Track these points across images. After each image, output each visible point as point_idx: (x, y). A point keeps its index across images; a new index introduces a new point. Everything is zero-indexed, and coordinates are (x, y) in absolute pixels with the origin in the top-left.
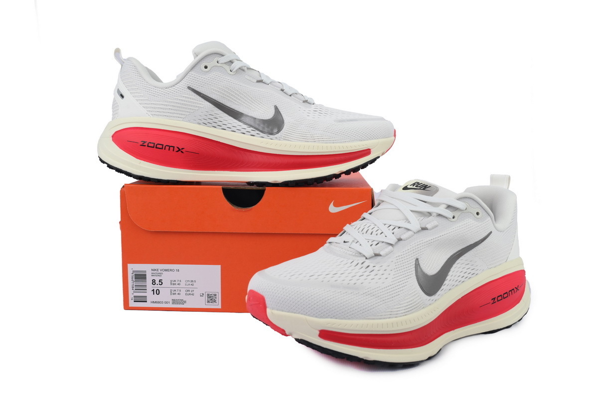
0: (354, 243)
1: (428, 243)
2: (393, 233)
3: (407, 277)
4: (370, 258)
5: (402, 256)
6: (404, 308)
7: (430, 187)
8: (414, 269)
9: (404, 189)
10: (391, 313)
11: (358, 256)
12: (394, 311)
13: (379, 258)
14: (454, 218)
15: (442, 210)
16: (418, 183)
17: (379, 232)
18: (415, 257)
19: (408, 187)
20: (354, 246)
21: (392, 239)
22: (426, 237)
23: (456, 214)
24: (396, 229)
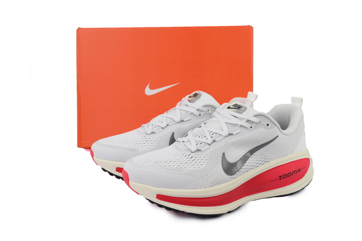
0: (188, 143)
1: (232, 143)
2: (211, 137)
3: (215, 164)
4: (194, 152)
5: (214, 151)
6: (211, 183)
7: (242, 107)
8: (221, 159)
9: (228, 108)
10: (202, 186)
11: (187, 151)
12: (203, 185)
13: (200, 152)
14: (251, 128)
15: (243, 123)
16: (237, 104)
17: (204, 136)
18: (223, 152)
19: (230, 107)
20: (188, 144)
21: (210, 141)
22: (231, 139)
23: (253, 125)
24: (215, 134)
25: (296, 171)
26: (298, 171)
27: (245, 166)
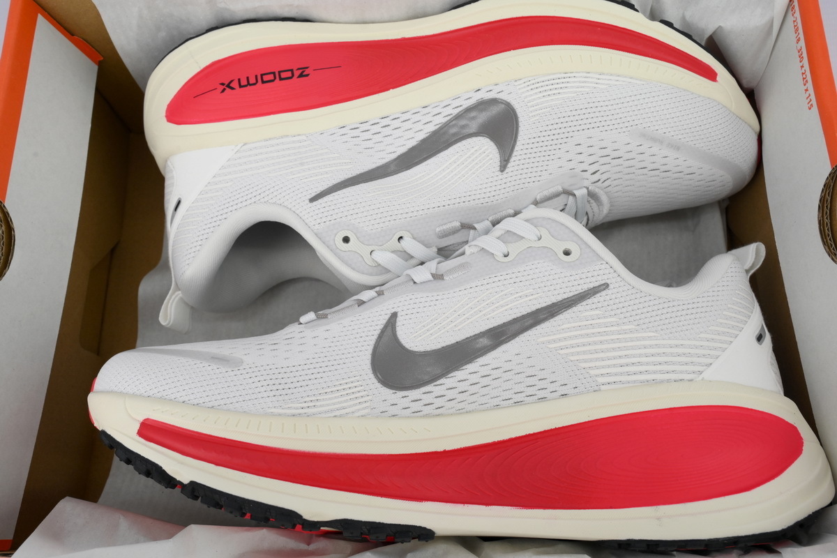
8: (514, 154)
18: (505, 176)
25: (241, 86)
26: (233, 85)
27: (434, 123)
